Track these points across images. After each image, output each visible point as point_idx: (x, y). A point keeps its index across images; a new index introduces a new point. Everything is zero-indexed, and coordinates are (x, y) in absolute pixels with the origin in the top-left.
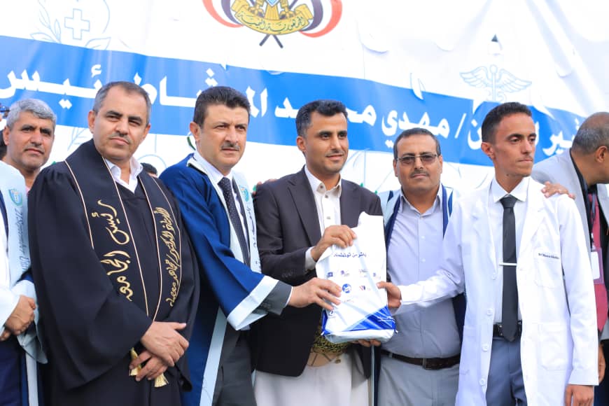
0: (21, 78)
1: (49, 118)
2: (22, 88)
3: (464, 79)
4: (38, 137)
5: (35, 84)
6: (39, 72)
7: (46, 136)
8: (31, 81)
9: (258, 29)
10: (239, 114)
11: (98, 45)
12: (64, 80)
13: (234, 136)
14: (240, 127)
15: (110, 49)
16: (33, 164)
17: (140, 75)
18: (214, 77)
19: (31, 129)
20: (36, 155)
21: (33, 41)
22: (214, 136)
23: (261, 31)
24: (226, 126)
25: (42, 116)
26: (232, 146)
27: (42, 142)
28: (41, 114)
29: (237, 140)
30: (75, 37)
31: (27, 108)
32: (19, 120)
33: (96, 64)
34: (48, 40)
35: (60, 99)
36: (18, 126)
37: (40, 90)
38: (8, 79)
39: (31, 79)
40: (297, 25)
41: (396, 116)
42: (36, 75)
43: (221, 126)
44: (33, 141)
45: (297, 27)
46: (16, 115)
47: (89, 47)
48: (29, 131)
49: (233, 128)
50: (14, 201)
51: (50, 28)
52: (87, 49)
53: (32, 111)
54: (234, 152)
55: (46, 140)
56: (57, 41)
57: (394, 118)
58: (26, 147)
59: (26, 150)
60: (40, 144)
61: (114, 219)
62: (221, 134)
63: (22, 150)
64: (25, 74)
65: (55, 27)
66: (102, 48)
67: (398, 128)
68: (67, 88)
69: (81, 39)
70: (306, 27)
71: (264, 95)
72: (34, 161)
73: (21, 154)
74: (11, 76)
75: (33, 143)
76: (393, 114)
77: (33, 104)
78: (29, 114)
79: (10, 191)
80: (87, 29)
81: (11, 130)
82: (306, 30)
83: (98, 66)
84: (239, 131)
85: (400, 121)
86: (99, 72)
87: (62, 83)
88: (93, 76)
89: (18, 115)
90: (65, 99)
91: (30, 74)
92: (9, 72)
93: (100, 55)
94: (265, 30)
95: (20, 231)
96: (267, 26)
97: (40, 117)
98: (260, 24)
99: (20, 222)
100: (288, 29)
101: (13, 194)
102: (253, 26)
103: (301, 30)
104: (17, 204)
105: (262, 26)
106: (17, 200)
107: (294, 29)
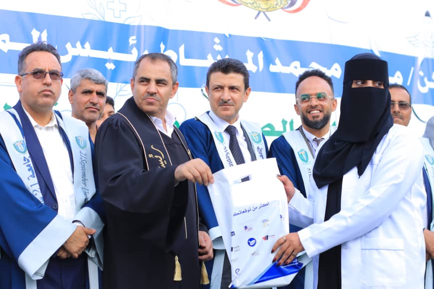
0: (76, 47)
1: (103, 83)
2: (77, 55)
3: (409, 41)
4: (95, 98)
5: (87, 51)
6: (90, 43)
8: (84, 50)
9: (252, 7)
10: (232, 78)
11: (134, 22)
12: (108, 49)
13: (227, 94)
15: (143, 24)
16: (92, 118)
17: (164, 44)
19: (90, 92)
20: (94, 112)
21: (84, 20)
23: (255, 8)
24: (221, 88)
25: (98, 82)
26: (226, 102)
27: (98, 102)
28: (97, 81)
29: (229, 98)
30: (115, 16)
31: (86, 76)
32: (80, 86)
33: (133, 35)
34: (96, 19)
35: (106, 63)
36: (79, 90)
37: (91, 56)
38: (66, 48)
39: (83, 47)
40: (279, 4)
42: (87, 45)
43: (217, 88)
44: (91, 101)
45: (279, 6)
46: (78, 81)
47: (126, 23)
48: (88, 94)
49: (226, 89)
50: (80, 146)
51: (96, 9)
52: (128, 26)
53: (90, 79)
55: (101, 101)
56: (102, 19)
58: (86, 106)
59: (87, 108)
60: (97, 104)
61: (163, 161)
63: (83, 108)
64: (78, 44)
65: (100, 9)
66: (136, 24)
68: (110, 54)
69: (120, 17)
70: (286, 6)
71: (261, 56)
72: (92, 116)
74: (68, 46)
75: (91, 103)
77: (90, 73)
78: (88, 81)
79: (76, 138)
80: (124, 9)
81: (74, 93)
82: (286, 8)
83: (134, 37)
84: (233, 92)
86: (135, 42)
87: (107, 50)
88: (130, 45)
89: (80, 82)
90: (110, 63)
91: (83, 44)
92: (66, 43)
93: (136, 29)
94: (257, 8)
95: (83, 168)
96: (259, 5)
97: (96, 83)
98: (253, 3)
99: (84, 162)
100: (273, 7)
101: (79, 140)
102: (249, 5)
103: (282, 8)
104: (83, 148)
105: (255, 5)
106: (82, 144)
107: (278, 7)
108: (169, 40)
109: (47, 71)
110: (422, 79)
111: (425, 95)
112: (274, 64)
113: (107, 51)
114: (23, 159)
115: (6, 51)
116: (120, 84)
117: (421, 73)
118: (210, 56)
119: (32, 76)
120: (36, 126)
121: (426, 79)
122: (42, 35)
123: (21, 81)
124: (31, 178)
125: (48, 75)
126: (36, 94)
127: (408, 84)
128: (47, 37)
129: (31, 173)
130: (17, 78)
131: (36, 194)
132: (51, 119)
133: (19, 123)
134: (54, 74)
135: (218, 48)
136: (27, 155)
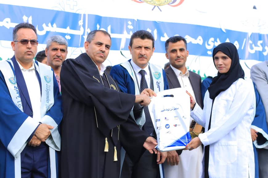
0: (48, 26)
2: (49, 31)
3: (243, 24)
4: (59, 53)
5: (54, 29)
6: (56, 24)
7: (63, 52)
9: (151, 4)
10: (147, 42)
11: (81, 12)
12: (67, 27)
13: (143, 51)
14: (146, 48)
15: (87, 13)
16: (57, 65)
17: (99, 25)
18: (131, 25)
19: (56, 49)
20: (59, 61)
21: (53, 11)
22: (135, 52)
24: (140, 47)
25: (61, 44)
26: (143, 56)
28: (60, 43)
29: (145, 53)
30: (71, 8)
31: (54, 40)
32: (51, 46)
34: (60, 10)
35: (66, 35)
36: (50, 49)
37: (57, 31)
38: (43, 27)
39: (52, 27)
41: (213, 40)
43: (138, 48)
44: (57, 55)
46: (50, 43)
48: (55, 51)
49: (143, 48)
50: (46, 81)
51: (60, 5)
52: (77, 14)
53: (56, 42)
54: (144, 59)
55: (63, 54)
56: (63, 10)
57: (212, 41)
58: (54, 57)
59: (54, 59)
60: (60, 56)
62: (138, 51)
63: (52, 59)
64: (50, 25)
65: (62, 4)
66: (83, 13)
67: (214, 46)
68: (68, 30)
69: (73, 9)
70: (171, 3)
71: (155, 32)
72: (58, 63)
73: (52, 61)
74: (44, 25)
75: (57, 56)
76: (212, 39)
77: (57, 38)
78: (55, 43)
79: (45, 76)
80: (76, 5)
81: (48, 50)
83: (81, 21)
84: (146, 50)
85: (215, 42)
86: (82, 24)
88: (79, 25)
89: (51, 43)
90: (68, 35)
91: (52, 25)
92: (43, 24)
93: (82, 16)
94: (153, 4)
95: (48, 93)
96: (154, 2)
97: (60, 45)
98: (151, 1)
99: (48, 90)
100: (163, 4)
101: (46, 78)
102: (149, 2)
103: (168, 4)
104: (48, 82)
105: (152, 2)
106: (48, 80)
107: (166, 3)
108: (102, 22)
109: (29, 40)
110: (251, 45)
111: (252, 54)
112: (163, 36)
113: (66, 29)
114: (14, 87)
115: (8, 28)
116: (73, 48)
117: (251, 42)
118: (125, 32)
119: (21, 43)
120: (23, 69)
121: (253, 45)
122: (29, 19)
123: (14, 45)
124: (18, 98)
125: (29, 42)
126: (24, 53)
127: (242, 48)
128: (32, 20)
129: (18, 95)
130: (12, 43)
131: (20, 107)
132: (32, 66)
133: (13, 68)
134: (33, 42)
135: (131, 27)
136: (16, 85)
